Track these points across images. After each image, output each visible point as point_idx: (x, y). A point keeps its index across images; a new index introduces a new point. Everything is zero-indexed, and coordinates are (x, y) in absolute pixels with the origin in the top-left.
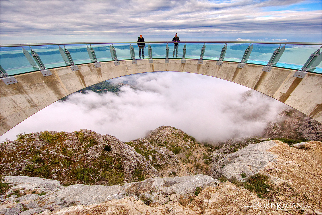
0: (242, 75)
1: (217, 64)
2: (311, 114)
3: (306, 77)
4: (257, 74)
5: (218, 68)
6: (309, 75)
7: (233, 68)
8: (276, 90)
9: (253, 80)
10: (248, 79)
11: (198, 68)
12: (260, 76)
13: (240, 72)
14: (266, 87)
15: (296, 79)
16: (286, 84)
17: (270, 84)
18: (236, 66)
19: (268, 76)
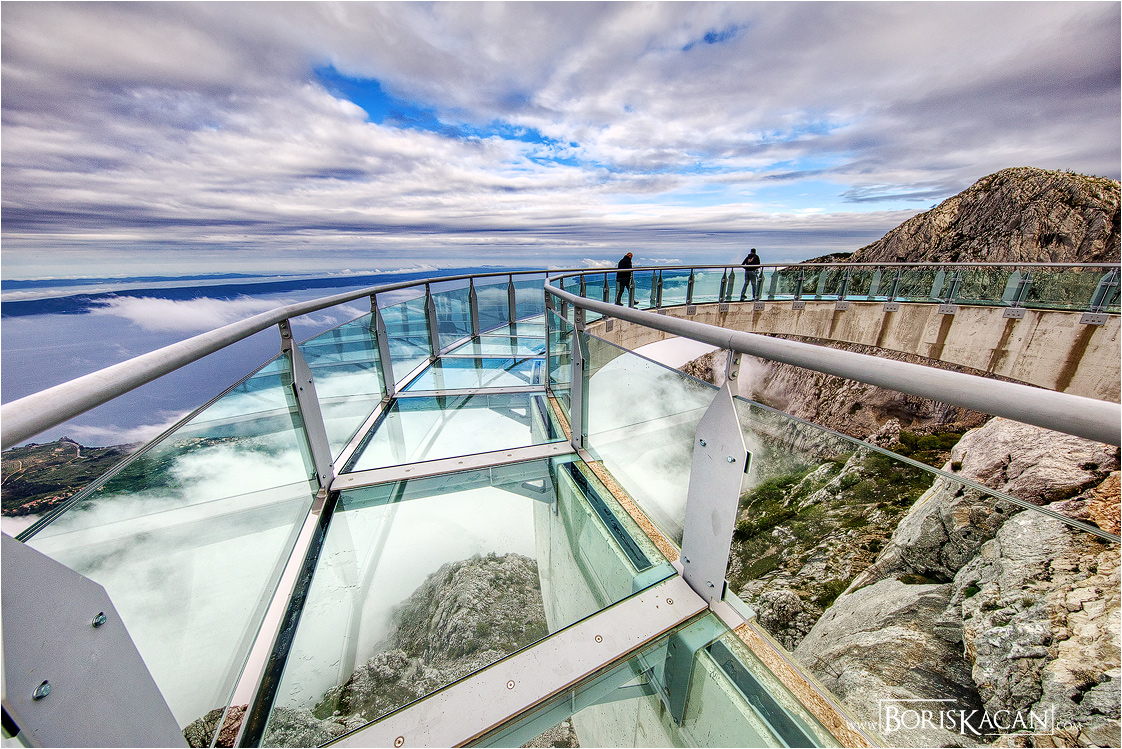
0: (848, 323)
1: (794, 308)
2: (990, 367)
3: (958, 311)
4: (876, 318)
5: (796, 316)
6: (962, 308)
7: (828, 311)
8: (917, 340)
9: (871, 330)
10: (861, 330)
11: (755, 321)
12: (882, 320)
13: (842, 317)
14: (898, 338)
15: (944, 318)
16: (932, 327)
17: (904, 332)
18: (832, 307)
19: (897, 318)
